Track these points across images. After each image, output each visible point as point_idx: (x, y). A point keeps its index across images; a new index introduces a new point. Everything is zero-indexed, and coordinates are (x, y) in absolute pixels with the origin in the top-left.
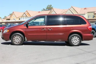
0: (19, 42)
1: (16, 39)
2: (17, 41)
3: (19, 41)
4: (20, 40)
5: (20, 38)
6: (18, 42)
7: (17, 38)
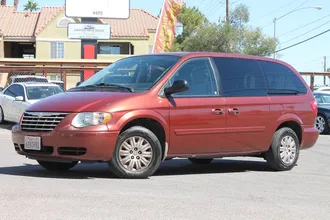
0: (143, 165)
1: (131, 152)
2: (135, 160)
3: (145, 161)
4: (149, 154)
5: (147, 146)
6: (138, 165)
7: (136, 149)
